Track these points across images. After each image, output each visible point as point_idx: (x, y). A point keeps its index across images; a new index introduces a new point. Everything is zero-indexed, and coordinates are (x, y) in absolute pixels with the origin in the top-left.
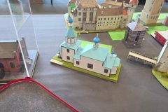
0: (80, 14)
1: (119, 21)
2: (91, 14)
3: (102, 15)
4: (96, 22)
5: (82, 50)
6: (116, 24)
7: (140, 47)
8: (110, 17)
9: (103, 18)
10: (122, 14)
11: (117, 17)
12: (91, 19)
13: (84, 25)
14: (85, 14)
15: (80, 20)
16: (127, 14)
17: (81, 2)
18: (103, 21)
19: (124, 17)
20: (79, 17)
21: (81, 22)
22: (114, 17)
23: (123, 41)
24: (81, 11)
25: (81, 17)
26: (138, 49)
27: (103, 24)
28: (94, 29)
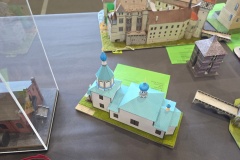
0: (121, 21)
1: (184, 29)
2: (140, 20)
3: (156, 22)
4: (147, 32)
5: (123, 95)
6: (178, 33)
7: (213, 77)
8: (170, 25)
9: (158, 26)
10: (189, 18)
11: (181, 24)
12: (139, 28)
13: (128, 38)
14: (129, 21)
15: (121, 29)
16: (196, 18)
17: (122, 3)
18: (158, 30)
19: (193, 23)
20: (119, 25)
21: (124, 32)
22: (175, 24)
23: (188, 66)
24: (124, 17)
25: (123, 25)
26: (211, 82)
27: (157, 34)
28: (143, 42)
